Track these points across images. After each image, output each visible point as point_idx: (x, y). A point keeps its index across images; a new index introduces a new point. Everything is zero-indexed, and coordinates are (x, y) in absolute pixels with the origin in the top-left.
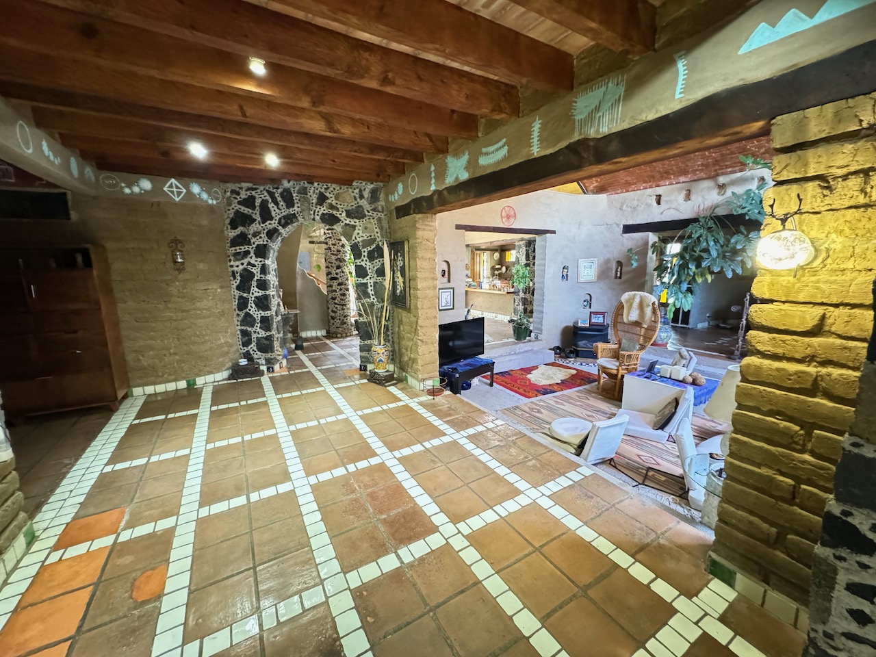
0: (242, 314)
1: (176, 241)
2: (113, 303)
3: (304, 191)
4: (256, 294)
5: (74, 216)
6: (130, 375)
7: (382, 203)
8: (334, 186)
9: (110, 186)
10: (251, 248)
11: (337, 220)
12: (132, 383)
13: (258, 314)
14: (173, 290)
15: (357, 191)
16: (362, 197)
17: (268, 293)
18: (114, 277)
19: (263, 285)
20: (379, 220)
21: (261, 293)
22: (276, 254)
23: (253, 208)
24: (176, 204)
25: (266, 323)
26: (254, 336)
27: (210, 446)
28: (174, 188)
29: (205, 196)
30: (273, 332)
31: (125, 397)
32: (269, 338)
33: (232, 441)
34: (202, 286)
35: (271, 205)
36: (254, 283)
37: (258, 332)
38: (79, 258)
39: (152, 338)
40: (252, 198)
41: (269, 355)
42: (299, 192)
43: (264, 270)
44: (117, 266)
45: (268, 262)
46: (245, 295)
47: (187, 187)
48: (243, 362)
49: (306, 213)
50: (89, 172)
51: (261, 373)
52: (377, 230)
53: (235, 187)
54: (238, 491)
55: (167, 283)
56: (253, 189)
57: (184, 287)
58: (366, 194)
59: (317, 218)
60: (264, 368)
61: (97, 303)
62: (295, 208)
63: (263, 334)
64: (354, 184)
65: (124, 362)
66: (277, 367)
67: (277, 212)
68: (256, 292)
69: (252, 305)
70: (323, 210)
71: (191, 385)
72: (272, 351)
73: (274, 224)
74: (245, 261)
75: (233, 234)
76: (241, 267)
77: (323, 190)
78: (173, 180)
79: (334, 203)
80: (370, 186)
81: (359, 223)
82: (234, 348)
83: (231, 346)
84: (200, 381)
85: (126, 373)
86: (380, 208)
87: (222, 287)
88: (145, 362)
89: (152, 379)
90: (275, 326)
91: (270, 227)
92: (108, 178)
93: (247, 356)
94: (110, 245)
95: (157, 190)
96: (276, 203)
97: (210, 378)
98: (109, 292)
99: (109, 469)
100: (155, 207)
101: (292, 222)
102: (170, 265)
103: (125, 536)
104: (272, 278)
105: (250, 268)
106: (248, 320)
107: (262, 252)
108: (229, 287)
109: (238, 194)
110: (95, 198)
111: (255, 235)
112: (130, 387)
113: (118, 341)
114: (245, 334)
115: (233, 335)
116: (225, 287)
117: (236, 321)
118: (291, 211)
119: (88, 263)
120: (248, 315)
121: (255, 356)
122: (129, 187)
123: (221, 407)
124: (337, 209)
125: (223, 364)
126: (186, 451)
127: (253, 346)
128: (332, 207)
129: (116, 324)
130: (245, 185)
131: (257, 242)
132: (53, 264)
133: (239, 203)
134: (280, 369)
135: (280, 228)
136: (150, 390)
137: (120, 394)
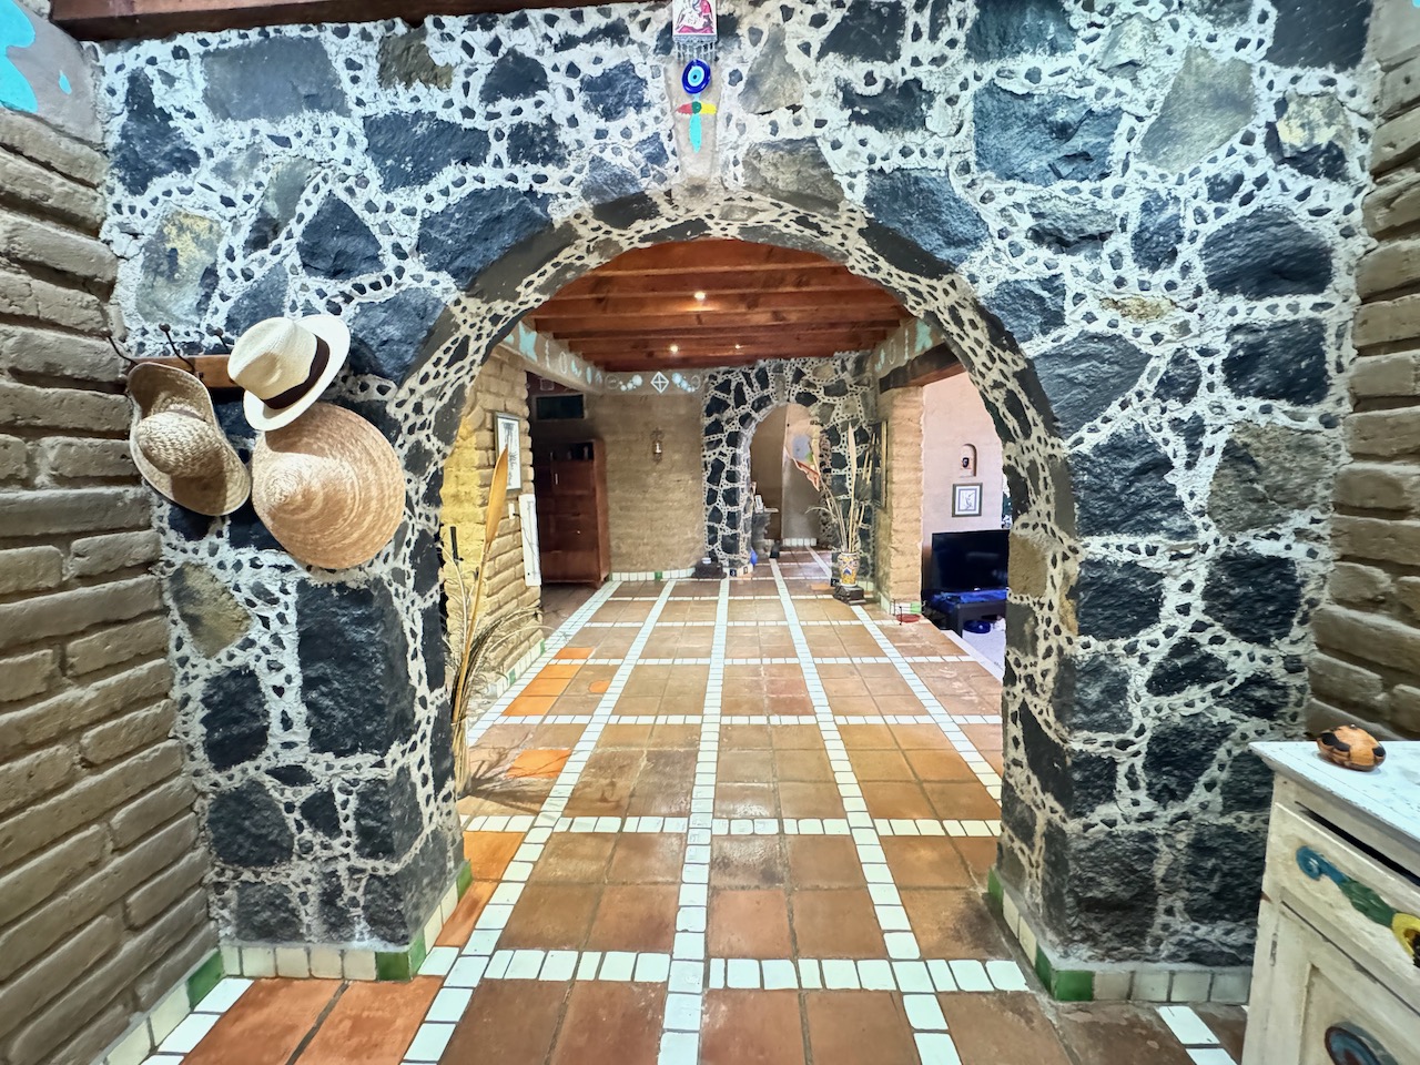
0: (711, 508)
1: (657, 432)
2: (605, 491)
3: (779, 369)
4: (725, 487)
5: (586, 413)
6: (612, 560)
7: (868, 374)
8: (812, 359)
9: (613, 385)
10: (723, 437)
11: (815, 399)
12: (614, 567)
13: (725, 509)
14: (651, 480)
15: (839, 362)
16: (844, 368)
17: (736, 485)
18: (608, 467)
19: (732, 477)
20: (864, 396)
21: (730, 485)
22: (750, 442)
23: (729, 392)
24: (660, 396)
25: (733, 520)
26: (720, 533)
27: (659, 624)
28: (659, 380)
29: (685, 385)
30: (739, 531)
31: (606, 579)
32: (734, 537)
33: (676, 624)
34: (674, 477)
35: (746, 388)
36: (724, 475)
37: (724, 530)
38: (586, 450)
39: (631, 527)
40: (728, 382)
41: (732, 557)
42: (774, 371)
43: (734, 460)
44: (611, 458)
45: (739, 451)
46: (714, 488)
47: (670, 379)
48: (707, 561)
49: (780, 394)
50: (599, 375)
51: (724, 576)
52: (862, 408)
53: (712, 371)
54: (668, 656)
55: (648, 473)
56: (729, 372)
57: (660, 477)
58: (850, 366)
59: (792, 398)
60: (726, 570)
61: (594, 490)
62: (770, 389)
63: (729, 532)
64: (836, 354)
65: (608, 547)
66: (740, 571)
67: (751, 395)
68: (725, 485)
69: (720, 498)
70: (798, 388)
71: (658, 578)
72: (737, 552)
73: (746, 408)
74: (717, 451)
75: (707, 421)
76: (713, 457)
77: (800, 366)
78: (659, 374)
79: (811, 380)
80: (854, 355)
81: (838, 401)
82: (700, 545)
83: (698, 542)
84: (666, 575)
85: (609, 557)
86: (866, 382)
87: (693, 479)
88: (624, 550)
89: (628, 567)
90: (742, 524)
91: (743, 412)
92: (612, 378)
93: (712, 555)
94: (608, 439)
95: (646, 384)
96: (751, 385)
97: (675, 574)
98: (604, 481)
99: (588, 625)
100: (643, 400)
101: (765, 406)
102: (650, 456)
103: (591, 662)
104: (743, 470)
105: (721, 458)
106: (715, 515)
107: (734, 440)
108: (701, 478)
109: (715, 378)
110: (602, 397)
111: (728, 422)
112: (610, 571)
113: (606, 526)
114: (712, 530)
115: (700, 532)
116: (697, 478)
117: (704, 516)
118: (765, 392)
119: (591, 456)
120: (716, 509)
121: (720, 556)
122: (625, 384)
123: (677, 599)
124: (815, 387)
125: (688, 561)
126: (640, 624)
127: (718, 544)
128: (809, 384)
129: (606, 511)
130: (723, 369)
131: (729, 429)
132: (569, 456)
133: (716, 388)
134: (745, 573)
135: (753, 413)
136: (625, 576)
137: (603, 576)
